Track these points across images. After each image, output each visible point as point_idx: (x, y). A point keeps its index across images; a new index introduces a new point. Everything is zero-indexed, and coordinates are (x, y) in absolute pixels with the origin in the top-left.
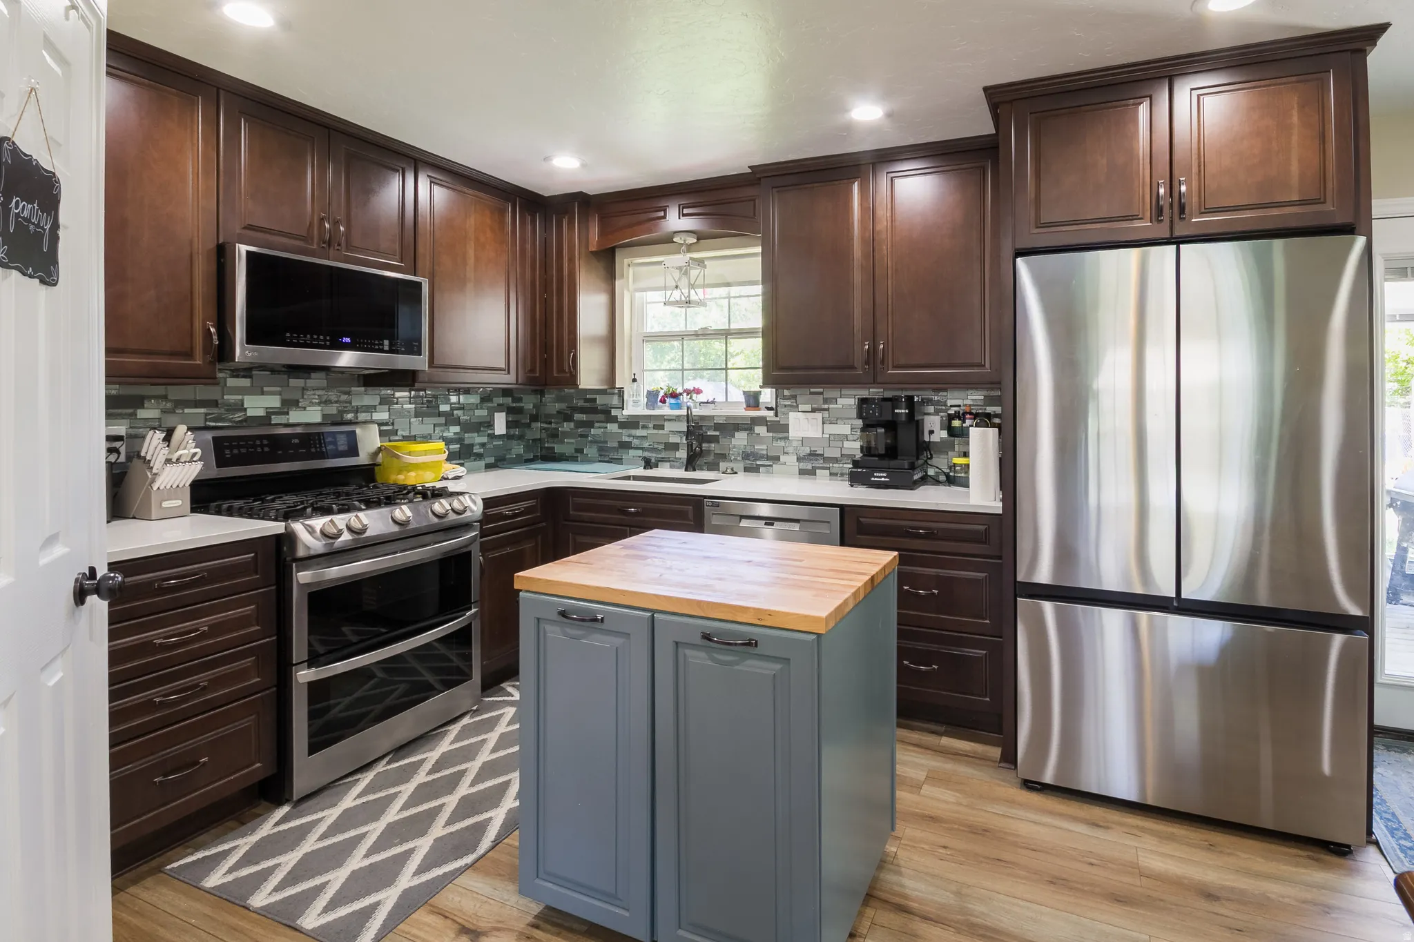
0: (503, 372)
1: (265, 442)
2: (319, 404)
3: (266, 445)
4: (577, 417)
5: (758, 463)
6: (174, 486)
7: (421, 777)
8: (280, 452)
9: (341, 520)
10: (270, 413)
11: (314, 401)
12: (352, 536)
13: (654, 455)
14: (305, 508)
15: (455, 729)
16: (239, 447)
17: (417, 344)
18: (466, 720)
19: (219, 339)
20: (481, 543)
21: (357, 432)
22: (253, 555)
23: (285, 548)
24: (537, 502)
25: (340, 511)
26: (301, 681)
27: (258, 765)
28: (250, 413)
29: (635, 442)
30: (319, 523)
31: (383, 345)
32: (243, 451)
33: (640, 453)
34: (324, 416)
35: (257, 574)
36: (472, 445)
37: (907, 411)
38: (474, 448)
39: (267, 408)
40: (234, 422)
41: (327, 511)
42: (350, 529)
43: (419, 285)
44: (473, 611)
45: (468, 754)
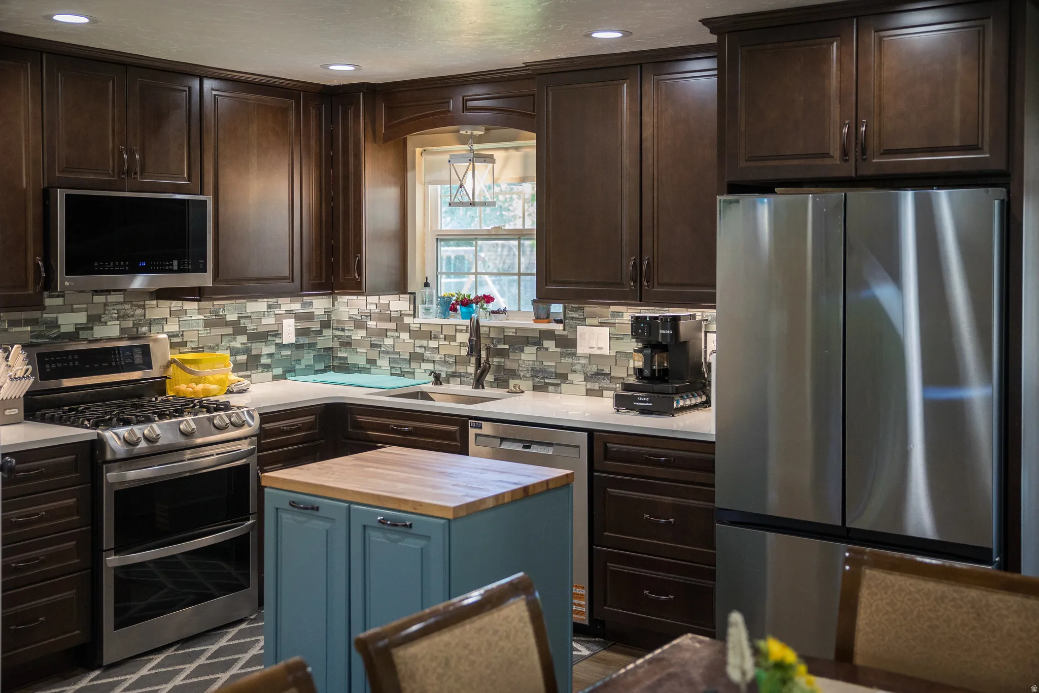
0: (287, 281)
1: (76, 357)
2: (118, 319)
3: (76, 360)
4: (371, 324)
5: (547, 381)
6: (13, 398)
7: (202, 660)
8: (87, 366)
9: (139, 430)
10: (79, 328)
11: (114, 315)
12: (149, 444)
13: (445, 369)
14: (111, 419)
15: (234, 631)
16: (56, 362)
17: (203, 261)
18: (244, 626)
19: (45, 272)
20: (259, 457)
21: (151, 345)
22: (74, 456)
23: (97, 452)
24: (316, 418)
25: (139, 422)
26: (110, 565)
27: (78, 632)
28: (63, 329)
29: (428, 355)
30: (124, 431)
31: (172, 265)
32: (59, 365)
33: (430, 366)
34: (122, 330)
35: (77, 473)
36: (259, 356)
37: (670, 332)
38: (261, 358)
39: (76, 324)
40: (51, 338)
41: (127, 423)
42: (147, 439)
43: (204, 203)
44: (251, 522)
45: (244, 648)
